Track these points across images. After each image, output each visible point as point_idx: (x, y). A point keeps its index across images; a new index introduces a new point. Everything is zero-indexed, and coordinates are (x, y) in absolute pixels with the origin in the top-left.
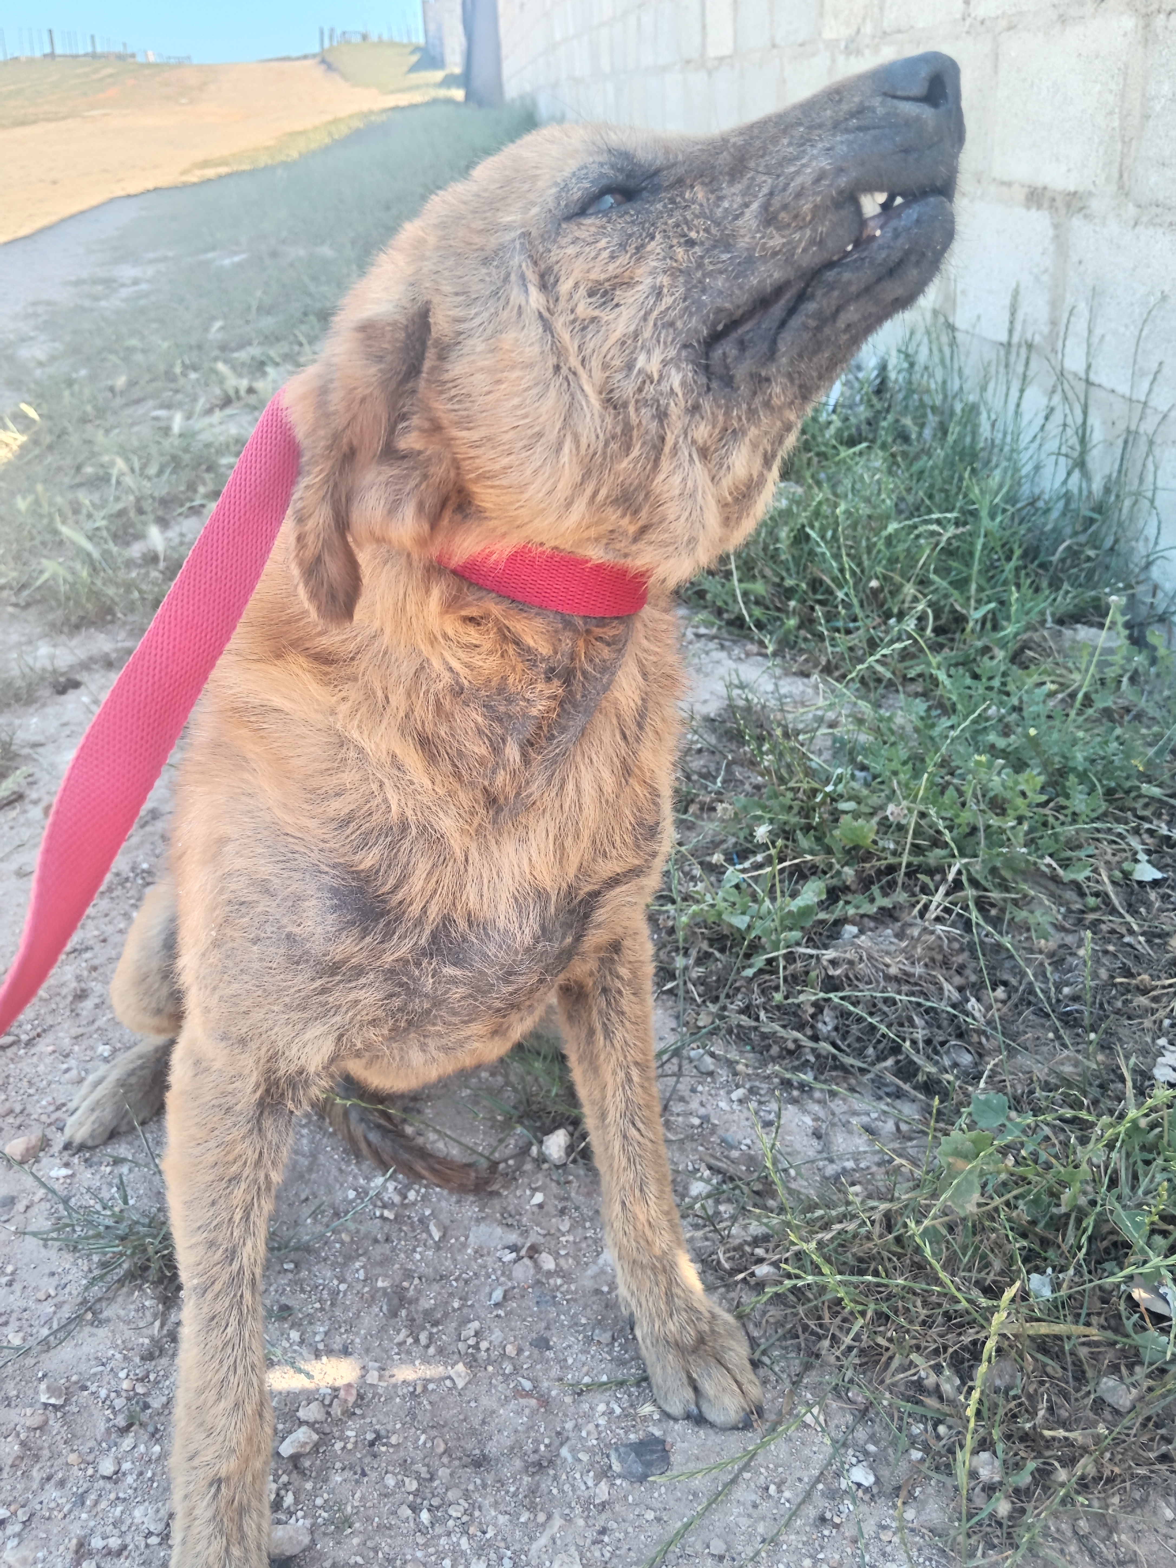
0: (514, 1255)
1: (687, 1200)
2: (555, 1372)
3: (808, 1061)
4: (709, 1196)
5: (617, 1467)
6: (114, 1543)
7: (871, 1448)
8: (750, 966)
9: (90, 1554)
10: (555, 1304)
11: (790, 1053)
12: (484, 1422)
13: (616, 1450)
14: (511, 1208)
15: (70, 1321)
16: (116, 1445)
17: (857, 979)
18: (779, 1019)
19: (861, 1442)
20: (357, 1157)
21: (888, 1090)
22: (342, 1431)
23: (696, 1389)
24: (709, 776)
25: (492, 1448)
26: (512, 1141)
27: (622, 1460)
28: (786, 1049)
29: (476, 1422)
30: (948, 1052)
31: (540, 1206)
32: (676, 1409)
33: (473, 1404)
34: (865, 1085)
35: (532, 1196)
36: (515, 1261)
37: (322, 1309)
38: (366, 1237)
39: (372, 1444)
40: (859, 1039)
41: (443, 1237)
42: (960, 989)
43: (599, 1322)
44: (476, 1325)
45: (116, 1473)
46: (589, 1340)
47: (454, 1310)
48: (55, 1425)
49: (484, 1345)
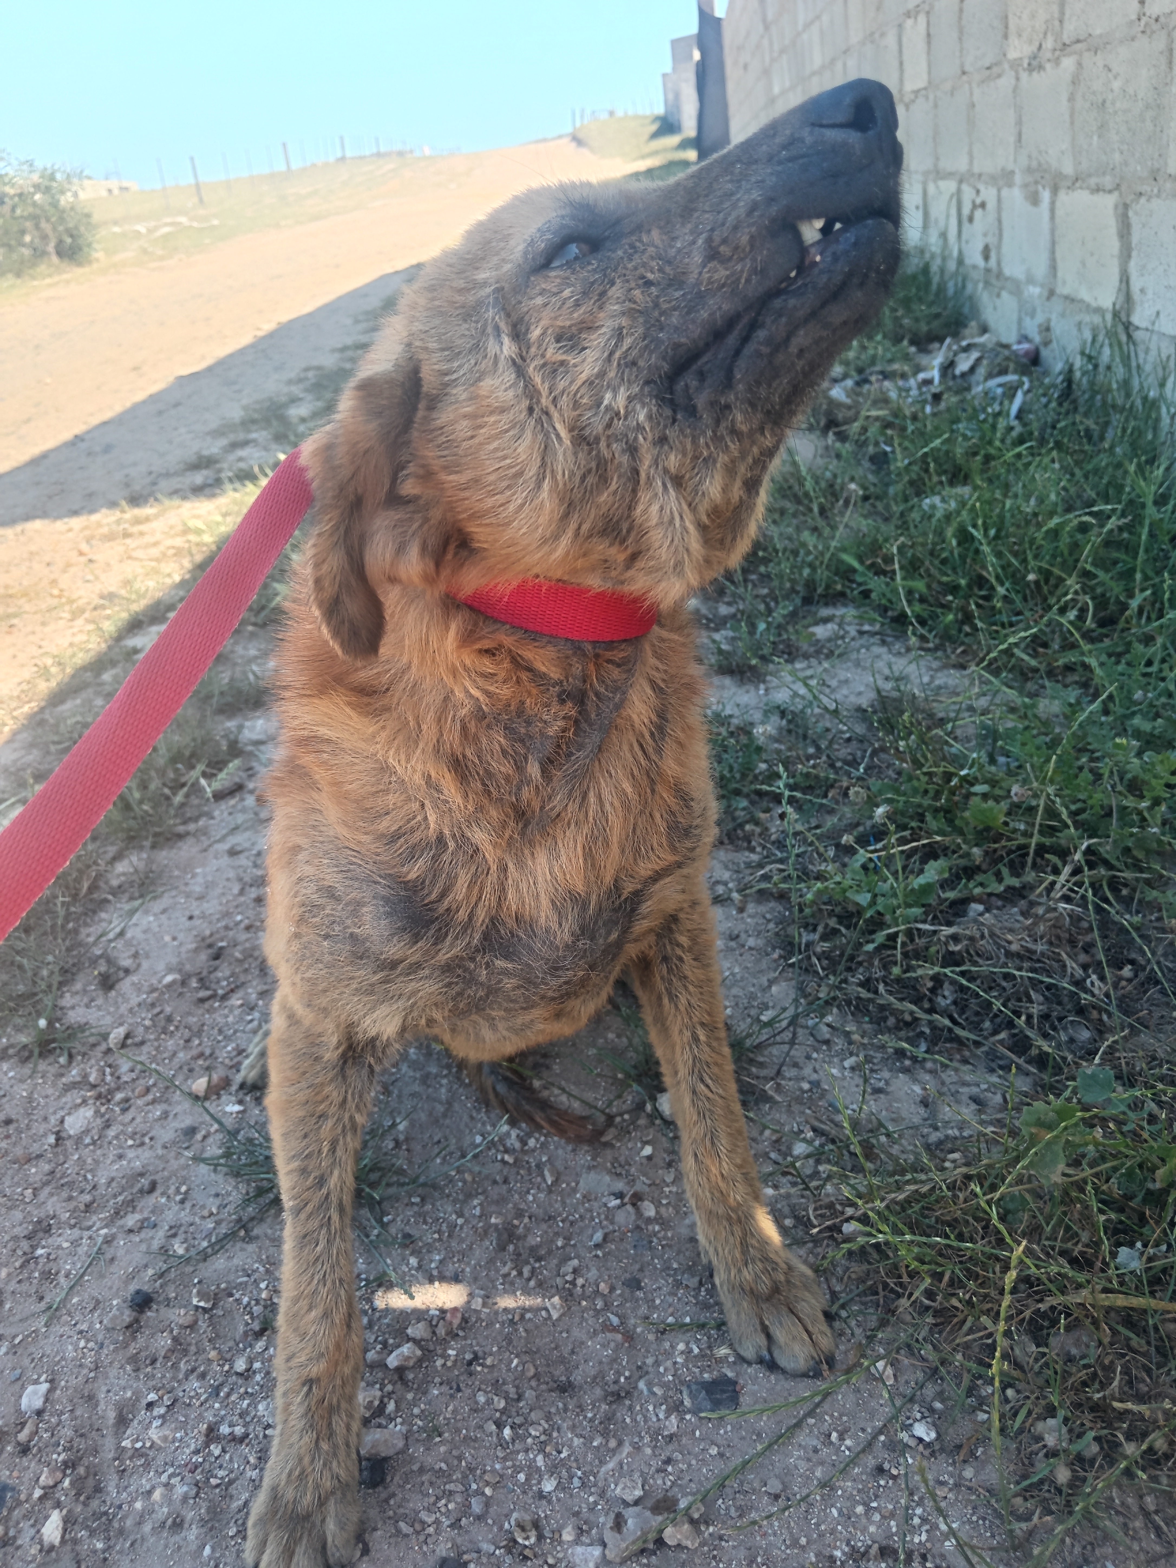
0: (618, 1201)
1: (789, 1159)
2: (643, 1310)
3: (923, 1033)
4: (808, 1156)
5: (687, 1403)
6: (239, 1430)
7: (938, 1405)
8: (873, 941)
9: (218, 1439)
10: (651, 1248)
11: (907, 1024)
12: (573, 1352)
13: (689, 1387)
14: (622, 1159)
15: (226, 1236)
16: (251, 1346)
17: (978, 955)
18: (898, 992)
19: (929, 1399)
20: (487, 1106)
21: (1001, 1063)
22: (445, 1350)
23: (769, 1336)
24: (854, 763)
25: (577, 1377)
26: (630, 1098)
27: (691, 1395)
28: (903, 1020)
29: (566, 1351)
30: (1065, 1029)
31: (649, 1158)
32: (749, 1352)
33: (565, 1335)
34: (979, 1057)
35: (642, 1148)
36: (619, 1207)
37: (440, 1240)
38: (487, 1177)
39: (470, 1363)
40: (977, 1014)
41: (556, 1182)
42: (1085, 967)
43: (690, 1268)
44: (575, 1262)
45: (248, 1370)
46: (678, 1284)
47: (558, 1248)
48: (203, 1325)
49: (580, 1281)
